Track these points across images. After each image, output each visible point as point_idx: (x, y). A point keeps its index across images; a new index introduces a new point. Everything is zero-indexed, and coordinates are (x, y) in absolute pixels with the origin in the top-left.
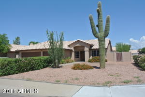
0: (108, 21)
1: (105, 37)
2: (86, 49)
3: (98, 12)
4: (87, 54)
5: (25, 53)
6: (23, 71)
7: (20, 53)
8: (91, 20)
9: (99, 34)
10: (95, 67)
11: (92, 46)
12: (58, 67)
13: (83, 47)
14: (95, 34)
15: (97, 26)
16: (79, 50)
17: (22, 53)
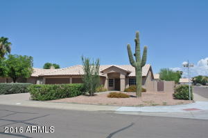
0: (145, 51)
1: (142, 67)
2: (122, 77)
3: (136, 41)
4: (123, 82)
5: (49, 80)
6: (61, 97)
7: (44, 80)
8: (129, 49)
9: (136, 64)
10: (132, 96)
11: (128, 73)
12: (93, 95)
13: (119, 74)
14: (132, 64)
15: (135, 55)
16: (113, 77)
17: (47, 79)
